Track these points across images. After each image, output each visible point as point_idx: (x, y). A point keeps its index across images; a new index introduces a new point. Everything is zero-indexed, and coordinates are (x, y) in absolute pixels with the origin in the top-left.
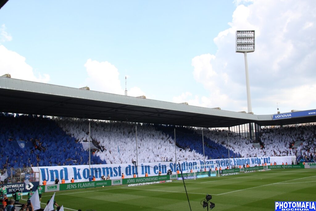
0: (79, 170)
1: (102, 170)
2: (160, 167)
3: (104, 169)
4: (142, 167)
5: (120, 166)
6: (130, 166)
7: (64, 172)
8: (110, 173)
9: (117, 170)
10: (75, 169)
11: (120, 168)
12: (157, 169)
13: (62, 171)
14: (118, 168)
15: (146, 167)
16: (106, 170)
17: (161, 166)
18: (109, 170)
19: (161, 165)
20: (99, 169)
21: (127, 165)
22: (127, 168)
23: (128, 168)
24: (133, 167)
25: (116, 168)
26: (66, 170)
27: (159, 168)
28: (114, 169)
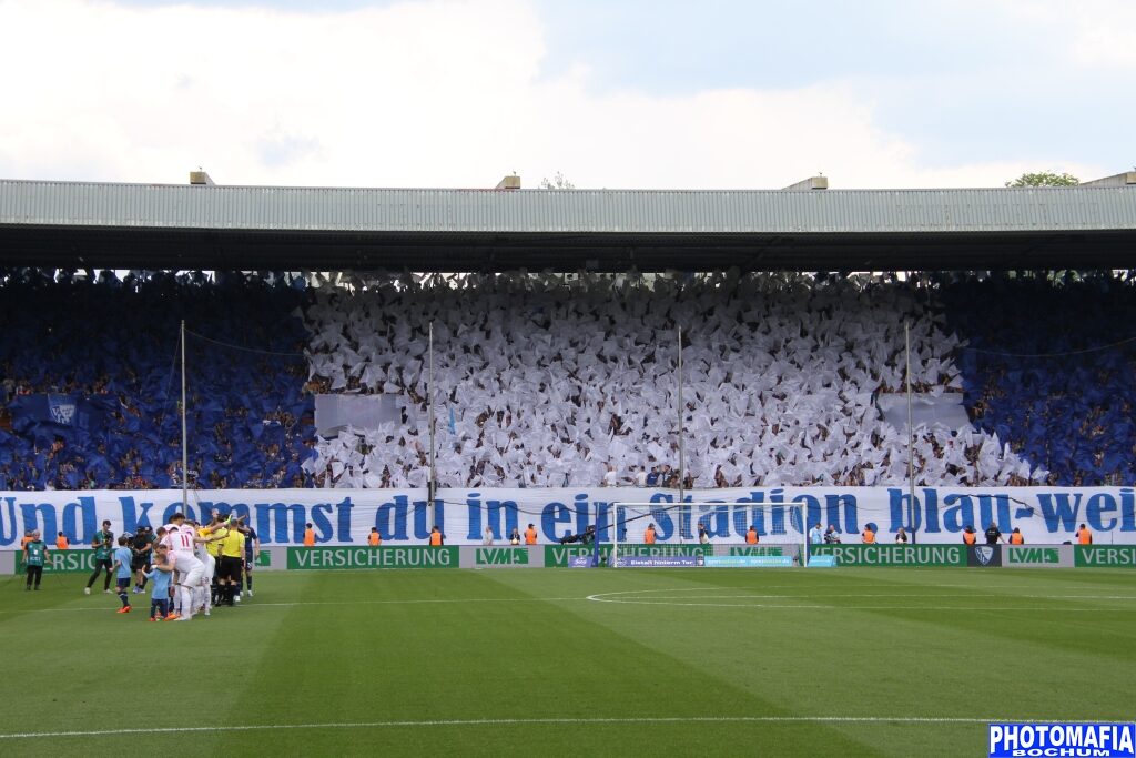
0: (146, 506)
1: (253, 512)
2: (582, 511)
3: (263, 509)
4: (474, 506)
5: (348, 499)
6: (401, 503)
7: (79, 512)
8: (291, 527)
9: (333, 518)
10: (128, 504)
11: (346, 507)
12: (565, 518)
13: (70, 509)
14: (336, 512)
15: (494, 507)
16: (272, 513)
17: (592, 509)
18: (290, 514)
19: (590, 501)
21: (388, 496)
22: (383, 510)
23: (393, 511)
24: (420, 506)
25: (329, 508)
26: (88, 506)
27: (573, 516)
28: (316, 510)
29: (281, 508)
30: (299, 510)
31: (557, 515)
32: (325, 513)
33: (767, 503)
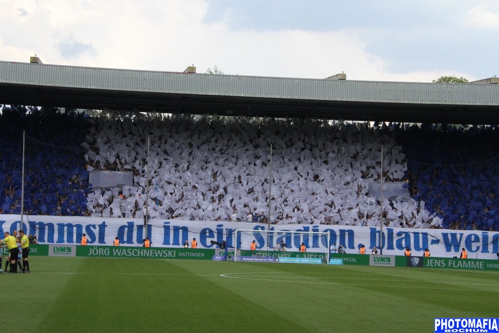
1: (56, 227)
2: (220, 232)
3: (61, 226)
4: (167, 228)
5: (104, 223)
6: (131, 225)
8: (75, 235)
9: (96, 231)
11: (103, 227)
12: (212, 236)
14: (98, 229)
15: (176, 229)
16: (66, 228)
17: (225, 232)
18: (75, 229)
19: (224, 228)
20: (51, 226)
21: (124, 222)
22: (122, 229)
23: (126, 229)
24: (140, 228)
25: (94, 227)
27: (216, 235)
28: (88, 228)
29: (70, 226)
30: (79, 227)
31: (207, 234)
32: (92, 229)
33: (311, 232)
